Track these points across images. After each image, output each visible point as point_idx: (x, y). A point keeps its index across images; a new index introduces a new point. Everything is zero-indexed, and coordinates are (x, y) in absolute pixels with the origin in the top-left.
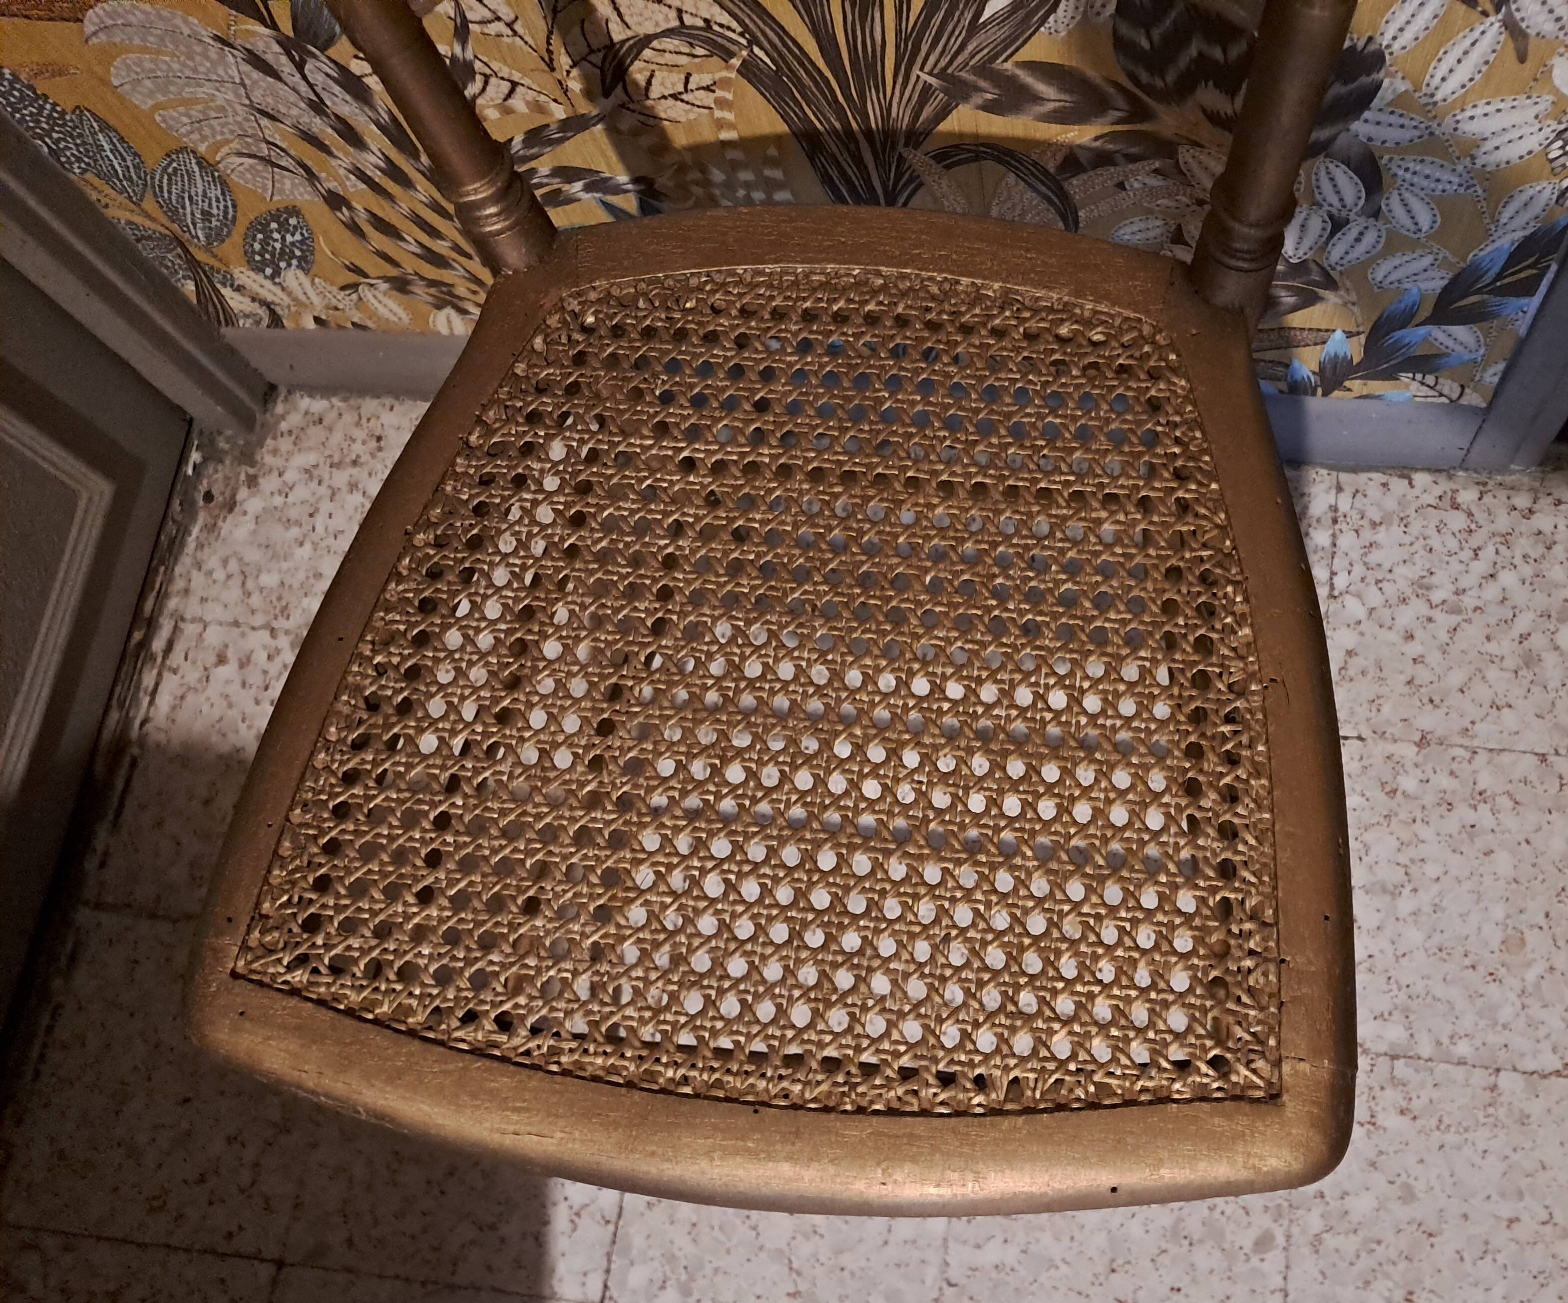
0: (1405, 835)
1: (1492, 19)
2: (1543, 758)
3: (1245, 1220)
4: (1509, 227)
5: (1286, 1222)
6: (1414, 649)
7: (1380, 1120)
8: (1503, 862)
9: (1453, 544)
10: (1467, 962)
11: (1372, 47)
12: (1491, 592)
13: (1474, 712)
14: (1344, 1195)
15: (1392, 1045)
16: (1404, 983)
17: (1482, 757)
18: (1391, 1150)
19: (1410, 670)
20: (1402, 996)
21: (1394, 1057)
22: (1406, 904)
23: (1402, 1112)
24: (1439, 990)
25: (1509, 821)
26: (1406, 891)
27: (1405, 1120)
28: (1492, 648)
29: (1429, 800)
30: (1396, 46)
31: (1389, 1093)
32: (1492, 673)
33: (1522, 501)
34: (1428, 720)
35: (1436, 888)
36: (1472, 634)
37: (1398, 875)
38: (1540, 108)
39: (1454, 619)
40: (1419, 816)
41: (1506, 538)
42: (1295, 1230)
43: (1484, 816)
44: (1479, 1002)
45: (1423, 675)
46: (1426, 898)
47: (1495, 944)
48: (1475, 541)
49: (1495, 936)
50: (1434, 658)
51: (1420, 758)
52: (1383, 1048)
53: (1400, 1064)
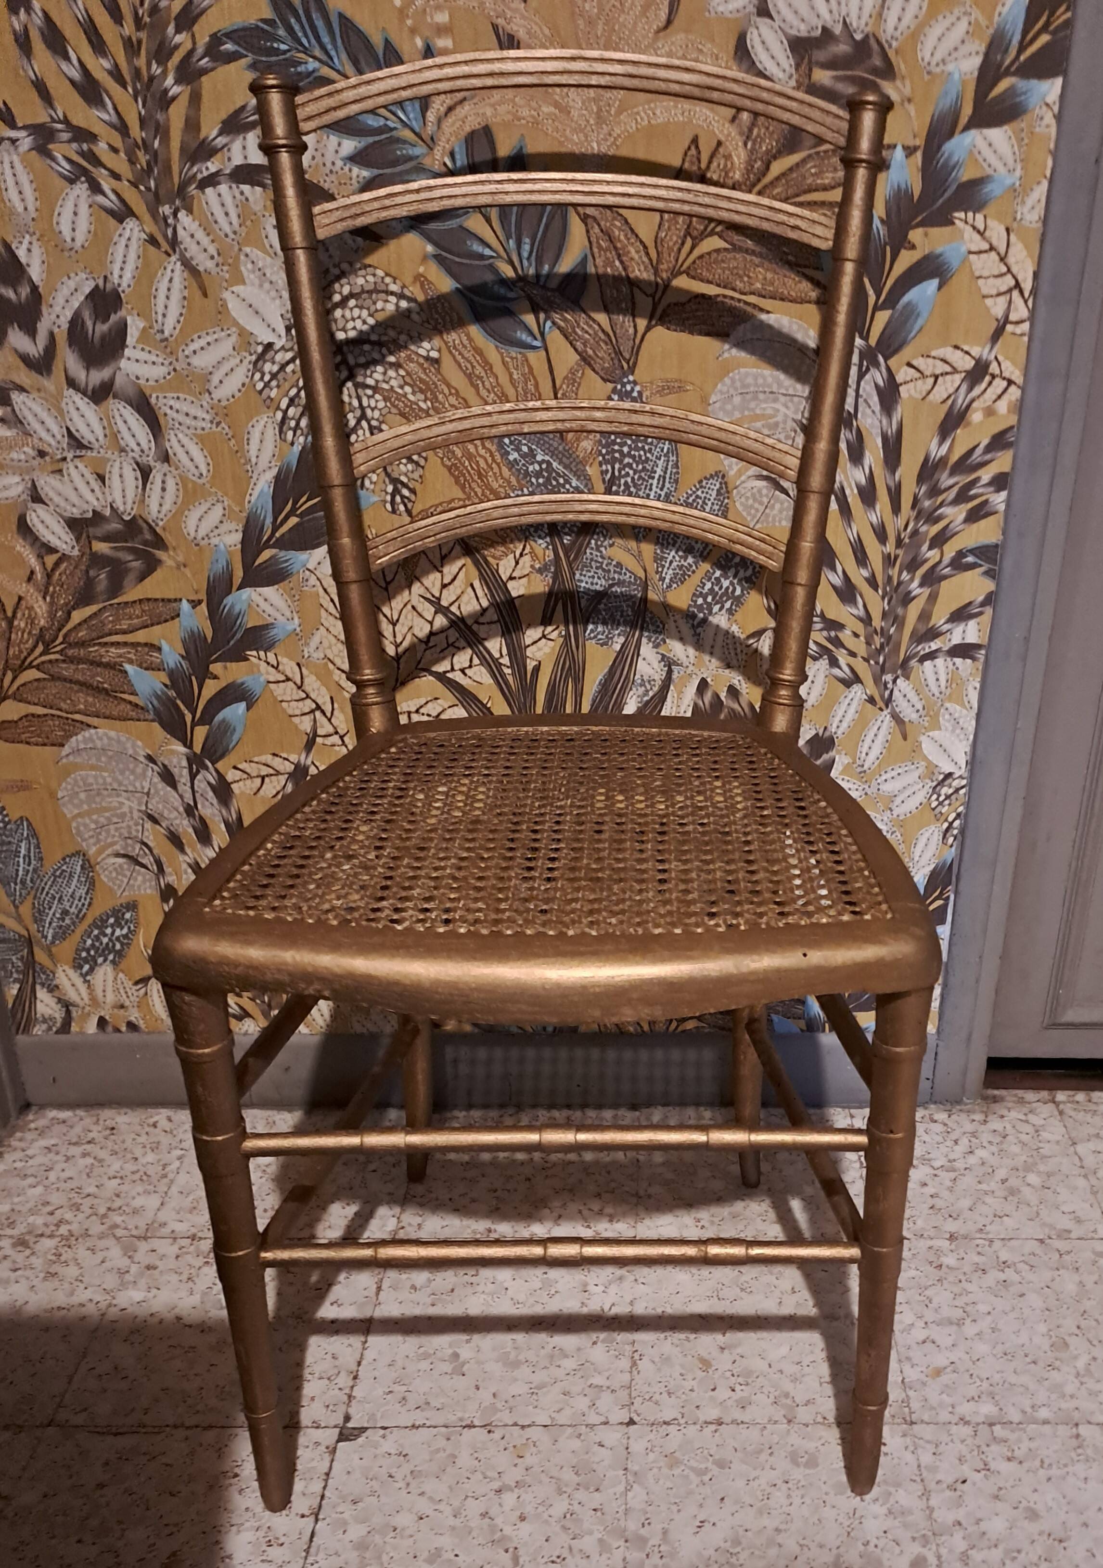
0: (956, 1290)
1: (885, 712)
2: (1041, 1241)
3: (897, 1550)
4: (921, 864)
5: (934, 1547)
6: (929, 1190)
7: (993, 1466)
8: (1035, 1300)
9: (939, 1139)
10: (1028, 1360)
11: (827, 734)
12: (972, 1160)
13: (982, 1221)
14: (978, 1521)
15: (986, 1416)
16: (984, 1376)
17: (997, 1244)
18: (1008, 1485)
19: (931, 1202)
20: (985, 1384)
21: (991, 1425)
22: (970, 1329)
23: (1009, 1459)
24: (1013, 1379)
25: (1030, 1276)
26: (968, 1321)
27: (1013, 1465)
28: (984, 1187)
29: (967, 1268)
30: (839, 732)
31: (994, 1448)
32: (989, 1199)
33: (979, 1117)
34: (951, 1226)
35: (989, 1318)
36: (968, 1181)
37: (959, 1313)
38: (920, 770)
39: (952, 1175)
40: (963, 1278)
41: (974, 1134)
42: (944, 1551)
43: (1010, 1274)
44: (1046, 1383)
45: (939, 1203)
46: (985, 1324)
47: (1046, 1347)
48: (954, 1136)
49: (1046, 1344)
50: (945, 1194)
51: (953, 1247)
52: (981, 1419)
53: (997, 1429)
